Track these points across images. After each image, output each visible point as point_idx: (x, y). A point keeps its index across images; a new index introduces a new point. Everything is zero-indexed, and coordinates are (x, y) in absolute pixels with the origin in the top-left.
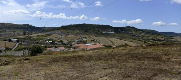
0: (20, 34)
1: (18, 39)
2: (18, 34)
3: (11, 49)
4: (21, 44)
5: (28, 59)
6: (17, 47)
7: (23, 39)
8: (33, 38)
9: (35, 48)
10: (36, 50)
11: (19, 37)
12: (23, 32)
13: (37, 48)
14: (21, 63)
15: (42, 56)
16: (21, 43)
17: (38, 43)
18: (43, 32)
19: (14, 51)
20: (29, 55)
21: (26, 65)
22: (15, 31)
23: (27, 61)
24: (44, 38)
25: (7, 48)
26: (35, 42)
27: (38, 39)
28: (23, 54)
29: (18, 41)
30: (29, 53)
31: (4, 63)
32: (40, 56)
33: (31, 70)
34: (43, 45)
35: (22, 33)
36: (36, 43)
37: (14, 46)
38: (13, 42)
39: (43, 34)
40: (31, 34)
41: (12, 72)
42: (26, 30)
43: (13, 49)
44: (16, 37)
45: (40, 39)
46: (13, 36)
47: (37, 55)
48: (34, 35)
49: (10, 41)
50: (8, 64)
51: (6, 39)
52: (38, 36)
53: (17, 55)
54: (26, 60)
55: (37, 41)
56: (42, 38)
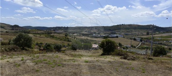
0: (144, 34)
1: (142, 38)
2: (142, 34)
3: (135, 47)
4: (144, 44)
5: (152, 59)
6: (140, 46)
7: (146, 38)
8: (157, 38)
9: (159, 48)
10: (159, 51)
11: (142, 37)
12: (147, 32)
13: (161, 48)
14: (145, 61)
15: (166, 58)
16: (143, 42)
17: (161, 44)
18: (169, 33)
19: (138, 49)
20: (151, 54)
21: (151, 64)
22: (140, 31)
23: (151, 61)
24: (169, 39)
25: (132, 46)
26: (157, 43)
27: (161, 40)
28: (146, 53)
29: (141, 41)
30: (151, 53)
31: (131, 58)
32: (163, 58)
33: (156, 70)
34: (166, 47)
35: (145, 33)
36: (159, 43)
37: (137, 44)
38: (137, 41)
39: (168, 35)
40: (155, 35)
41: (139, 68)
42: (149, 30)
43: (137, 47)
44: (140, 37)
45: (164, 40)
46: (138, 36)
47: (159, 57)
48: (157, 36)
49: (135, 39)
50: (134, 60)
51: (131, 38)
52: (161, 37)
53: (140, 53)
54: (149, 59)
55: (160, 42)
56: (166, 39)
